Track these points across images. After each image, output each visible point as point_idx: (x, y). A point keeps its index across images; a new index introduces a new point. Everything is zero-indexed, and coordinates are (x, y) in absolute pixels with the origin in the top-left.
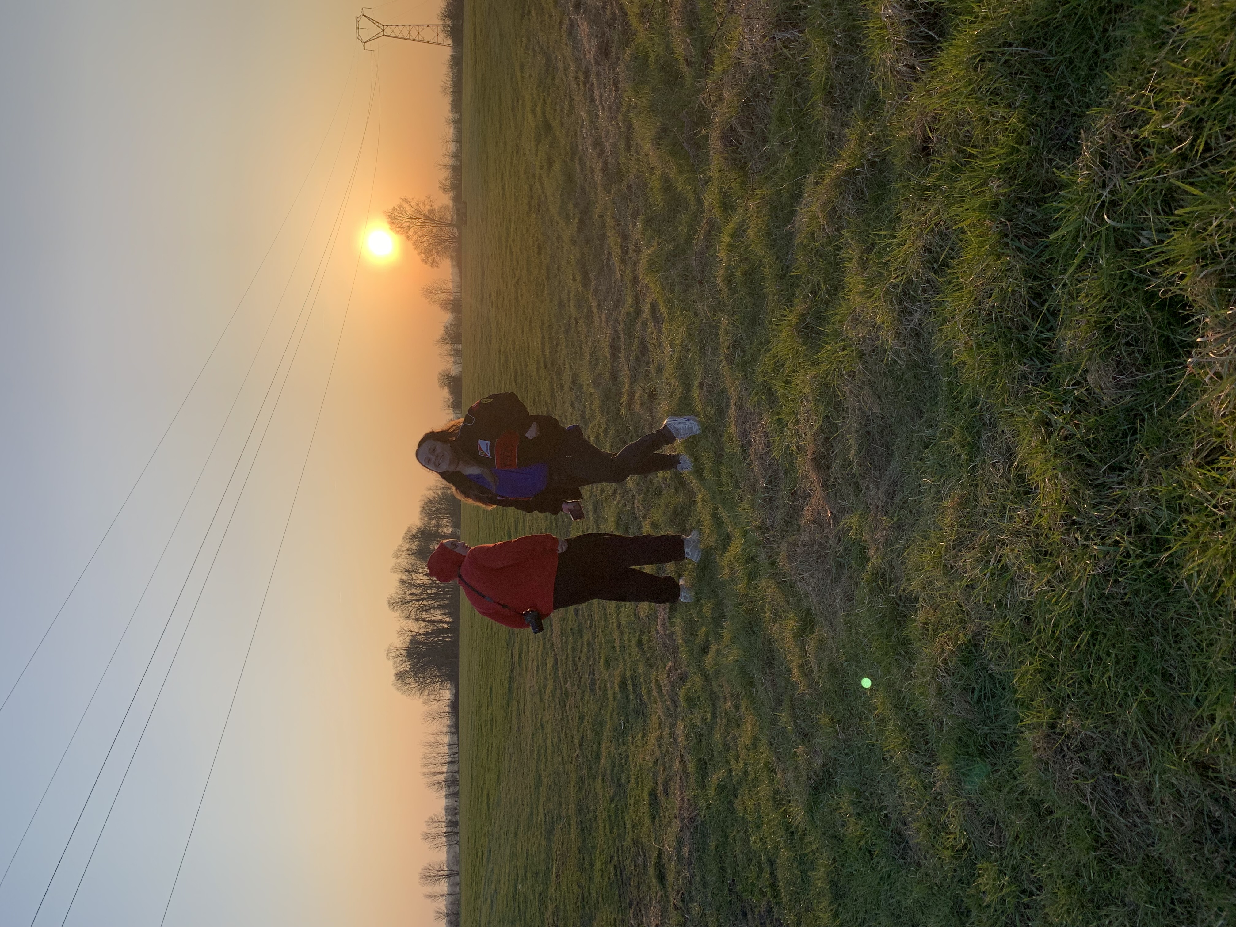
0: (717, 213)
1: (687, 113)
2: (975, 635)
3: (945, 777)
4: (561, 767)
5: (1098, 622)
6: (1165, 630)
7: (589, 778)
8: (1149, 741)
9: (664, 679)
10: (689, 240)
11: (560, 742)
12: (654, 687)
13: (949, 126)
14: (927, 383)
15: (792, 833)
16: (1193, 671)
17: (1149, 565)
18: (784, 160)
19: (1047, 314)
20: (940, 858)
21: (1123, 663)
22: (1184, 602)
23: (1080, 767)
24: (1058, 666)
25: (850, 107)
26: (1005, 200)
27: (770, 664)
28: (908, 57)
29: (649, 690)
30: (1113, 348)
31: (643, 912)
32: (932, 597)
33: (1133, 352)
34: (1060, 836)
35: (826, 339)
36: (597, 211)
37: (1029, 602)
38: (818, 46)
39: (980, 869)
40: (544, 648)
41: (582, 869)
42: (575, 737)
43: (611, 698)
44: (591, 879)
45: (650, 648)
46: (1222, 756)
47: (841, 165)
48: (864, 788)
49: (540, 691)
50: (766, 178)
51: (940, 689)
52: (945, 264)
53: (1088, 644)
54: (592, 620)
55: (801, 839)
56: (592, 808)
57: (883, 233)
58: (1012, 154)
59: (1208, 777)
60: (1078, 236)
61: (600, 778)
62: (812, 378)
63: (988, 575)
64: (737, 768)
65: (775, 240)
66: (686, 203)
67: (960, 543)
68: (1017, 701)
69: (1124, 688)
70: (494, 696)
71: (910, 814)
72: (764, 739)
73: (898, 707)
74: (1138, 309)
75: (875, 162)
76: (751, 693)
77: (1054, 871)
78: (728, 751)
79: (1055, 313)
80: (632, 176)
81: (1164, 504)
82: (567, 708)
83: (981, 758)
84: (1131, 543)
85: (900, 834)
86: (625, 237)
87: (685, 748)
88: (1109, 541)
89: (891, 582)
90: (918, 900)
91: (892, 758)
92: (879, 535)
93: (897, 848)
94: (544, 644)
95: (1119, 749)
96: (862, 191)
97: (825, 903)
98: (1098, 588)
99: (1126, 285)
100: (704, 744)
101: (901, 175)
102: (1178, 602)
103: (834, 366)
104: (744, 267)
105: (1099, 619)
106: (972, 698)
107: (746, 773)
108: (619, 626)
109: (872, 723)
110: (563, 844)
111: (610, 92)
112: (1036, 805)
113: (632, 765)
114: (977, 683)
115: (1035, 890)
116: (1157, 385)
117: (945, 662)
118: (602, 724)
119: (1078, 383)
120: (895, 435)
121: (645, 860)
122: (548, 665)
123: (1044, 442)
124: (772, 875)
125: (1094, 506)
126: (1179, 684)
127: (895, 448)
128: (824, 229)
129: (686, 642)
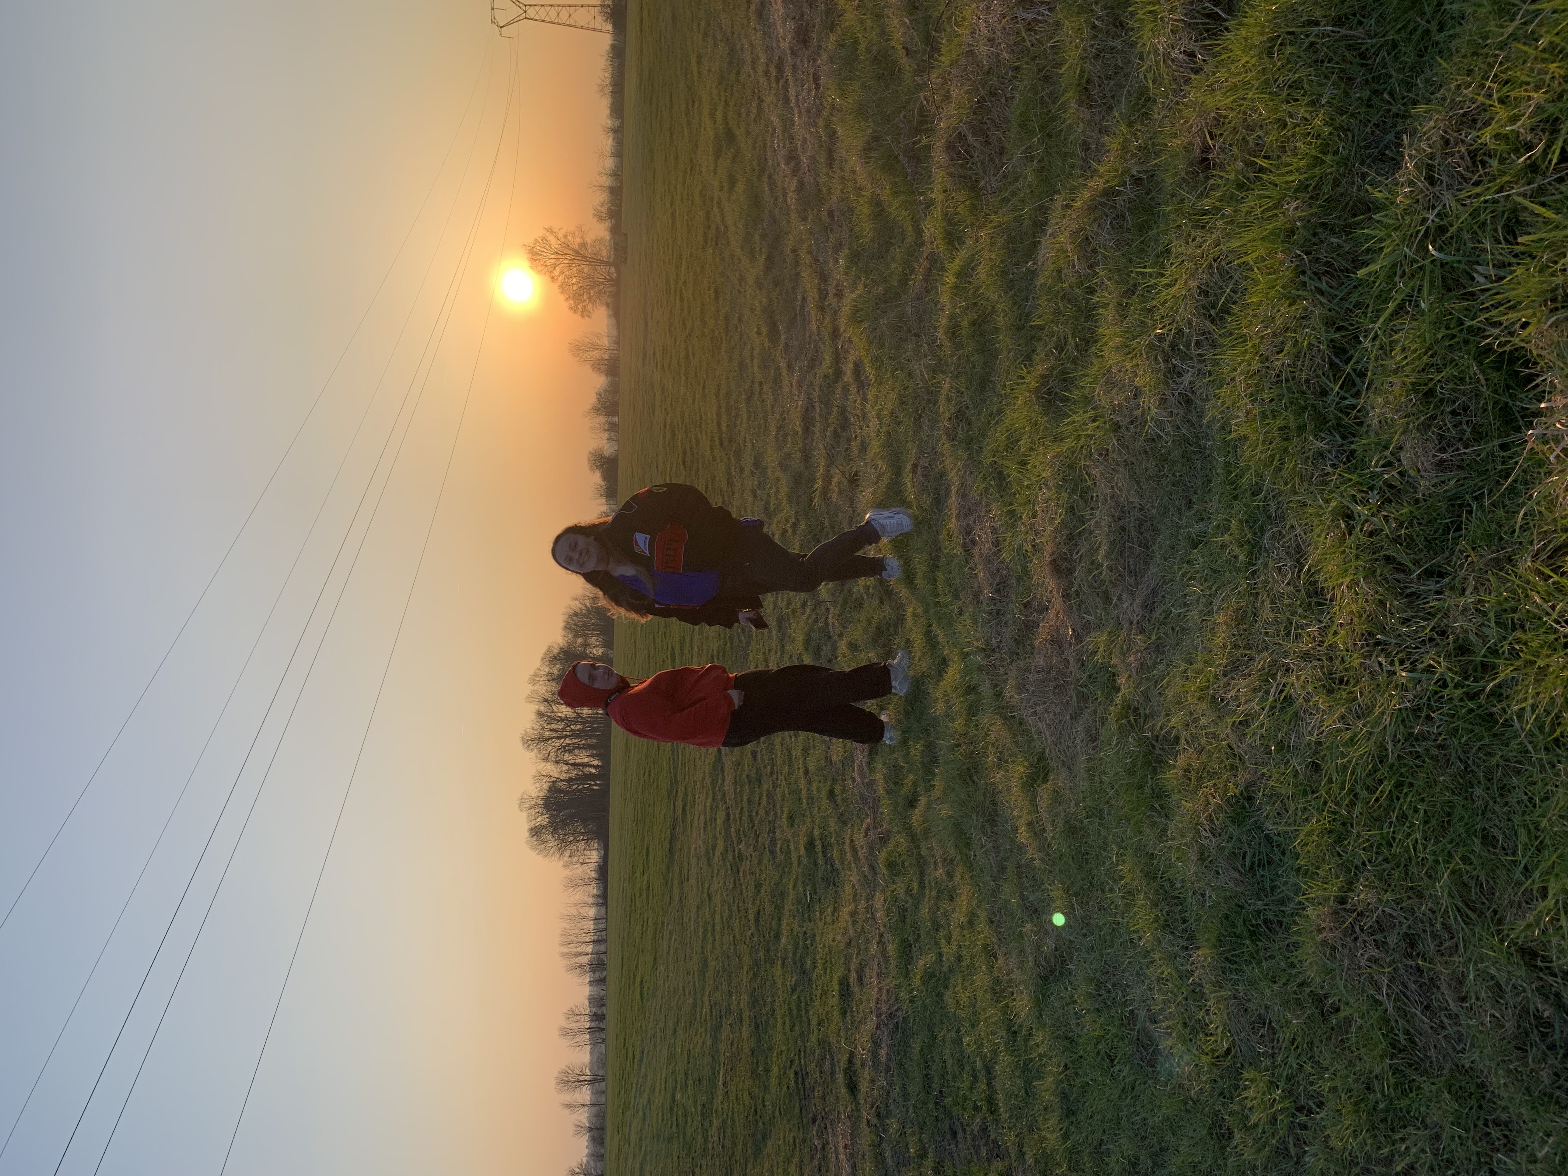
0: (940, 246)
1: (905, 117)
2: (1249, 786)
3: (1206, 964)
4: (732, 948)
5: (1403, 770)
6: (1489, 780)
7: (766, 962)
8: (1464, 921)
9: (860, 840)
10: (904, 281)
11: (731, 916)
12: (848, 850)
13: (1235, 130)
14: (1199, 465)
15: (1015, 1032)
16: (1522, 831)
17: (1472, 697)
18: (1026, 178)
19: (1353, 374)
20: (1197, 1065)
21: (1434, 822)
22: (1514, 744)
23: (1375, 953)
24: (1352, 826)
25: (1110, 108)
26: (1304, 227)
27: (993, 822)
28: (1186, 43)
29: (842, 853)
30: (1433, 418)
31: (830, 1130)
32: (1195, 738)
33: (1461, 423)
34: (1348, 1039)
35: (1073, 407)
36: (789, 242)
37: (1319, 743)
38: (1073, 28)
39: (1246, 1080)
40: (714, 800)
41: (754, 1075)
42: (750, 911)
43: (795, 863)
44: (766, 1088)
45: (844, 800)
46: (1554, 940)
47: (1097, 184)
48: (1105, 978)
49: (707, 852)
50: (1003, 200)
51: (1202, 854)
52: (1226, 311)
53: (1390, 797)
54: (773, 765)
55: (1026, 1041)
56: (769, 1000)
57: (1147, 270)
58: (1315, 166)
59: (1536, 966)
60: (1395, 274)
61: (780, 963)
62: (1054, 457)
63: (1267, 709)
64: (949, 951)
65: (1012, 281)
66: (903, 234)
67: (1234, 668)
68: (1298, 870)
69: (1434, 853)
70: (651, 858)
71: (1162, 1010)
72: (983, 915)
73: (1150, 875)
74: (1468, 367)
75: (1140, 179)
76: (968, 857)
77: (1338, 1083)
78: (937, 930)
79: (1362, 375)
80: (834, 198)
81: (1493, 620)
82: (741, 874)
83: (1252, 941)
84: (1449, 669)
85: (1149, 1037)
86: (824, 278)
87: (885, 926)
88: (1421, 666)
89: (1146, 716)
90: (1168, 1119)
91: (1140, 939)
92: (1132, 658)
93: (1145, 1053)
94: (714, 794)
95: (1424, 931)
96: (1123, 216)
97: (1053, 1121)
98: (1405, 726)
99: (1454, 336)
100: (908, 921)
101: (1172, 196)
102: (1507, 745)
103: (1082, 441)
104: (972, 315)
105: (1406, 765)
106: (1243, 866)
107: (960, 958)
108: (807, 772)
109: (1117, 896)
110: (732, 1044)
111: (809, 90)
112: (1319, 1000)
113: (820, 946)
114: (1249, 845)
115: (1314, 1106)
116: (1490, 467)
117: (1210, 819)
118: (783, 895)
119: (1389, 464)
120: (1157, 531)
121: (833, 1065)
122: (719, 821)
123: (1342, 540)
124: (989, 1084)
125: (1405, 621)
126: (1504, 849)
127: (1156, 548)
128: (1074, 266)
129: (888, 793)
